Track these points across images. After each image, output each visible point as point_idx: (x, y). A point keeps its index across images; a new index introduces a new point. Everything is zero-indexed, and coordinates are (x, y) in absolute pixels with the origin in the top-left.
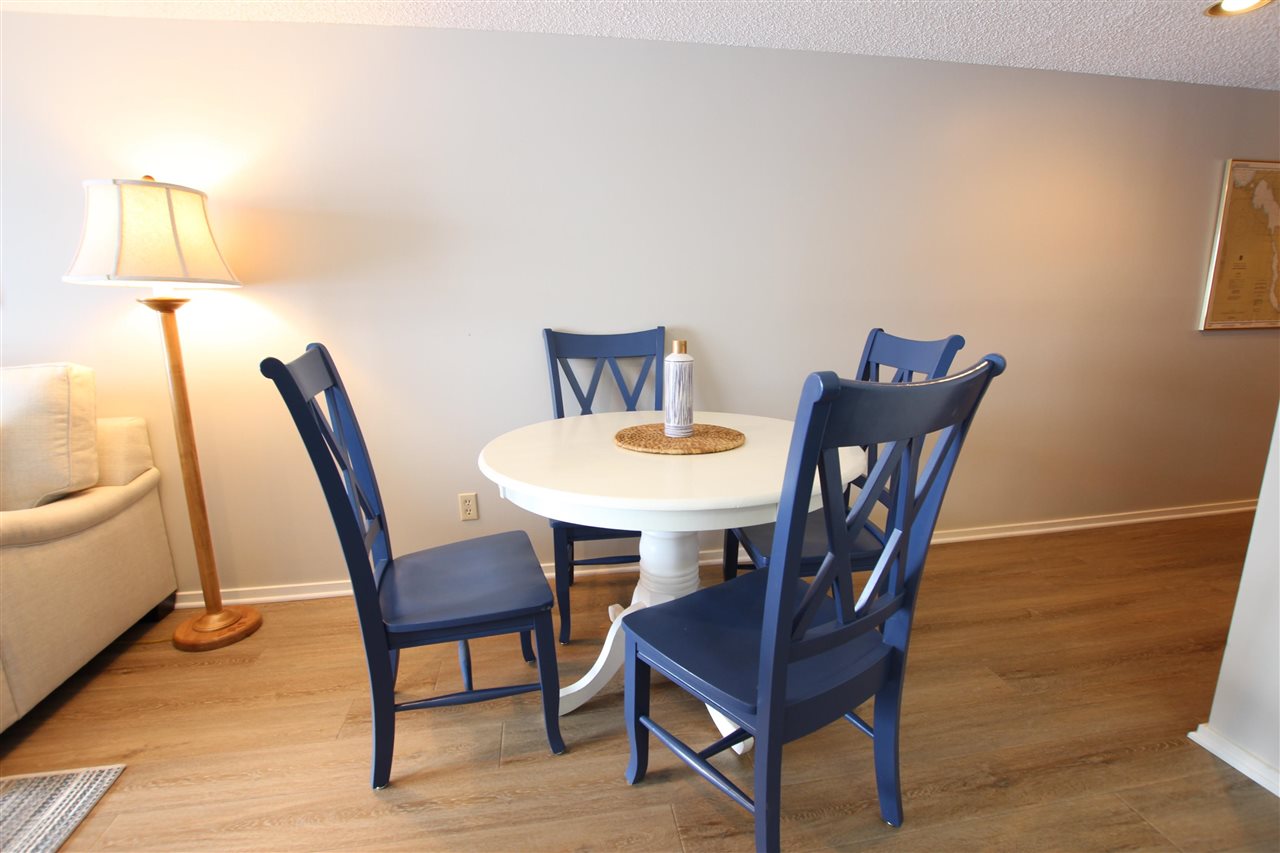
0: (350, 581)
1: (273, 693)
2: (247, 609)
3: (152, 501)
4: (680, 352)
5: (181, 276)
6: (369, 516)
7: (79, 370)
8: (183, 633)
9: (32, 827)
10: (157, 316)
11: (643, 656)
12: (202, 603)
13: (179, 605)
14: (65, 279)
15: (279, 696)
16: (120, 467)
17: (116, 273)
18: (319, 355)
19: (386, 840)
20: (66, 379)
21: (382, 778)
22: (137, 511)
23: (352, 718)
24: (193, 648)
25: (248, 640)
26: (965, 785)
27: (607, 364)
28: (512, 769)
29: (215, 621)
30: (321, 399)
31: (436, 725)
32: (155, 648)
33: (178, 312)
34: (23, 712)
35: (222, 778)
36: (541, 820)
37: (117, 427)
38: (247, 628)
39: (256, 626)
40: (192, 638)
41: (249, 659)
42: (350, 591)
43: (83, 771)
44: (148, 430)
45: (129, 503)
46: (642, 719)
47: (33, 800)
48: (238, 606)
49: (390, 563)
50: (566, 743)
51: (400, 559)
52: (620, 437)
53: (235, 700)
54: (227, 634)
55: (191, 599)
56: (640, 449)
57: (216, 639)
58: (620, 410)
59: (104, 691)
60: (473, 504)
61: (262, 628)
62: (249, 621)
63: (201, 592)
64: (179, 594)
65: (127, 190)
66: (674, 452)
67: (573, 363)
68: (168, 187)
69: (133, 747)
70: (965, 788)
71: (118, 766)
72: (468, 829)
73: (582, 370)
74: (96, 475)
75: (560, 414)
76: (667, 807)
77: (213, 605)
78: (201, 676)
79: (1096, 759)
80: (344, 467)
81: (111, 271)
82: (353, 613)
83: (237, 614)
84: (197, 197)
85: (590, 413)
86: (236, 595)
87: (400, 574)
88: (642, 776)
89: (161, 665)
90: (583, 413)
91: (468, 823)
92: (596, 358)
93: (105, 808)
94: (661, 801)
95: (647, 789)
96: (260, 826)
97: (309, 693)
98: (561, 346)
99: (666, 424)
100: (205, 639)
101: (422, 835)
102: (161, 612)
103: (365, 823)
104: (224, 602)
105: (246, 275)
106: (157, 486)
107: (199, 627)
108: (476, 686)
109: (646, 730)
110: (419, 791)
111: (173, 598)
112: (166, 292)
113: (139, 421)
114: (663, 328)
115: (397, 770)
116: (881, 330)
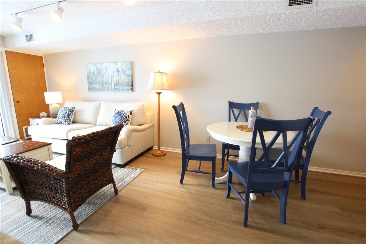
0: (181, 150)
1: (166, 166)
2: (164, 151)
3: (152, 128)
4: (253, 109)
5: (162, 89)
6: (186, 135)
7: (145, 104)
8: (154, 153)
9: (133, 174)
10: (157, 95)
11: (230, 170)
12: (157, 149)
13: (153, 148)
14: (146, 89)
15: (167, 166)
16: (148, 121)
17: (153, 88)
18: (182, 104)
19: (180, 191)
20: (143, 105)
21: (181, 182)
22: (150, 130)
23: (179, 173)
24: (155, 155)
25: (164, 156)
26: (309, 224)
27: (243, 111)
28: (204, 188)
29: (159, 152)
30: (181, 113)
31: (192, 178)
32: (149, 154)
33: (161, 95)
34: (132, 158)
35: (157, 175)
36: (207, 197)
37: (149, 114)
38: (164, 154)
39: (165, 155)
40: (155, 154)
41: (163, 159)
42: (181, 152)
43: (139, 169)
44: (153, 115)
45: (149, 128)
46: (230, 184)
47: (133, 170)
48: (163, 150)
49: (189, 145)
50: (216, 188)
51: (191, 145)
52: (237, 127)
53: (160, 165)
54: (160, 154)
55: (155, 148)
56: (240, 129)
57: (159, 155)
58: (245, 122)
59: (142, 159)
60: (209, 138)
61: (166, 155)
62: (164, 153)
63: (157, 147)
64: (154, 146)
65: (156, 74)
66: (247, 131)
67: (234, 109)
68: (162, 73)
69: (146, 168)
70: (308, 225)
71: (143, 170)
72: (194, 194)
73: (236, 111)
74: (145, 122)
75: (230, 121)
76: (232, 204)
77: (159, 149)
78: (155, 160)
79: (358, 234)
80: (183, 125)
81: (152, 88)
82: (181, 156)
83: (162, 152)
84: (166, 74)
85: (237, 121)
86: (162, 148)
87: (190, 147)
88: (228, 197)
89: (150, 157)
90: (235, 121)
91: (194, 193)
92: (240, 109)
93: (141, 175)
94: (231, 202)
95: (229, 199)
96: (162, 183)
97: (172, 167)
98: (232, 105)
99: (248, 125)
100: (157, 154)
101: (186, 192)
102: (150, 149)
103: (178, 188)
104: (161, 149)
105: (172, 88)
106: (153, 126)
107: (156, 152)
108: (200, 170)
109: (230, 187)
110: (187, 186)
111: (152, 147)
112: (159, 91)
113: (152, 114)
114: (258, 103)
115: (184, 182)
116: (318, 108)
